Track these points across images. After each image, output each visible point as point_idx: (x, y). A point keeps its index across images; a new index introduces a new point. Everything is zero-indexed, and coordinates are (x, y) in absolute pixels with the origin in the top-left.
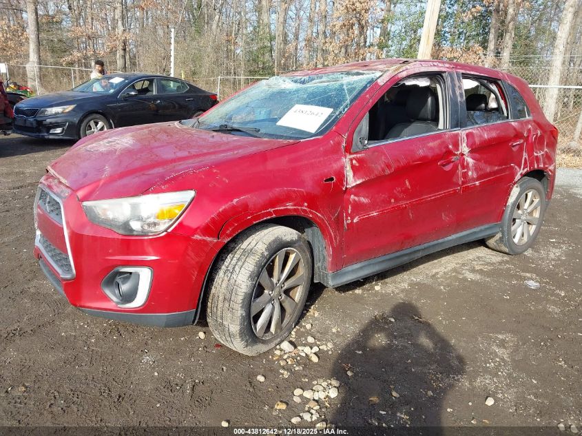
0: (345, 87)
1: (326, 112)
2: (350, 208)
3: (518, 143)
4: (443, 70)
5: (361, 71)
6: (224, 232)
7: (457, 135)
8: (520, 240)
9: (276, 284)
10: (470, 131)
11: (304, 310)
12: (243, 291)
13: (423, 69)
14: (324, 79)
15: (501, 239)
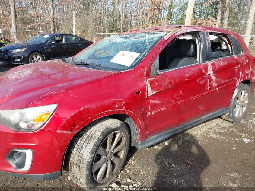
0: (147, 41)
1: (136, 55)
2: (150, 107)
3: (238, 67)
4: (199, 30)
5: (156, 32)
6: (74, 128)
7: (207, 65)
8: (239, 115)
9: (109, 152)
10: (213, 62)
11: (126, 160)
12: (87, 161)
13: (189, 31)
14: (137, 36)
15: (229, 115)
